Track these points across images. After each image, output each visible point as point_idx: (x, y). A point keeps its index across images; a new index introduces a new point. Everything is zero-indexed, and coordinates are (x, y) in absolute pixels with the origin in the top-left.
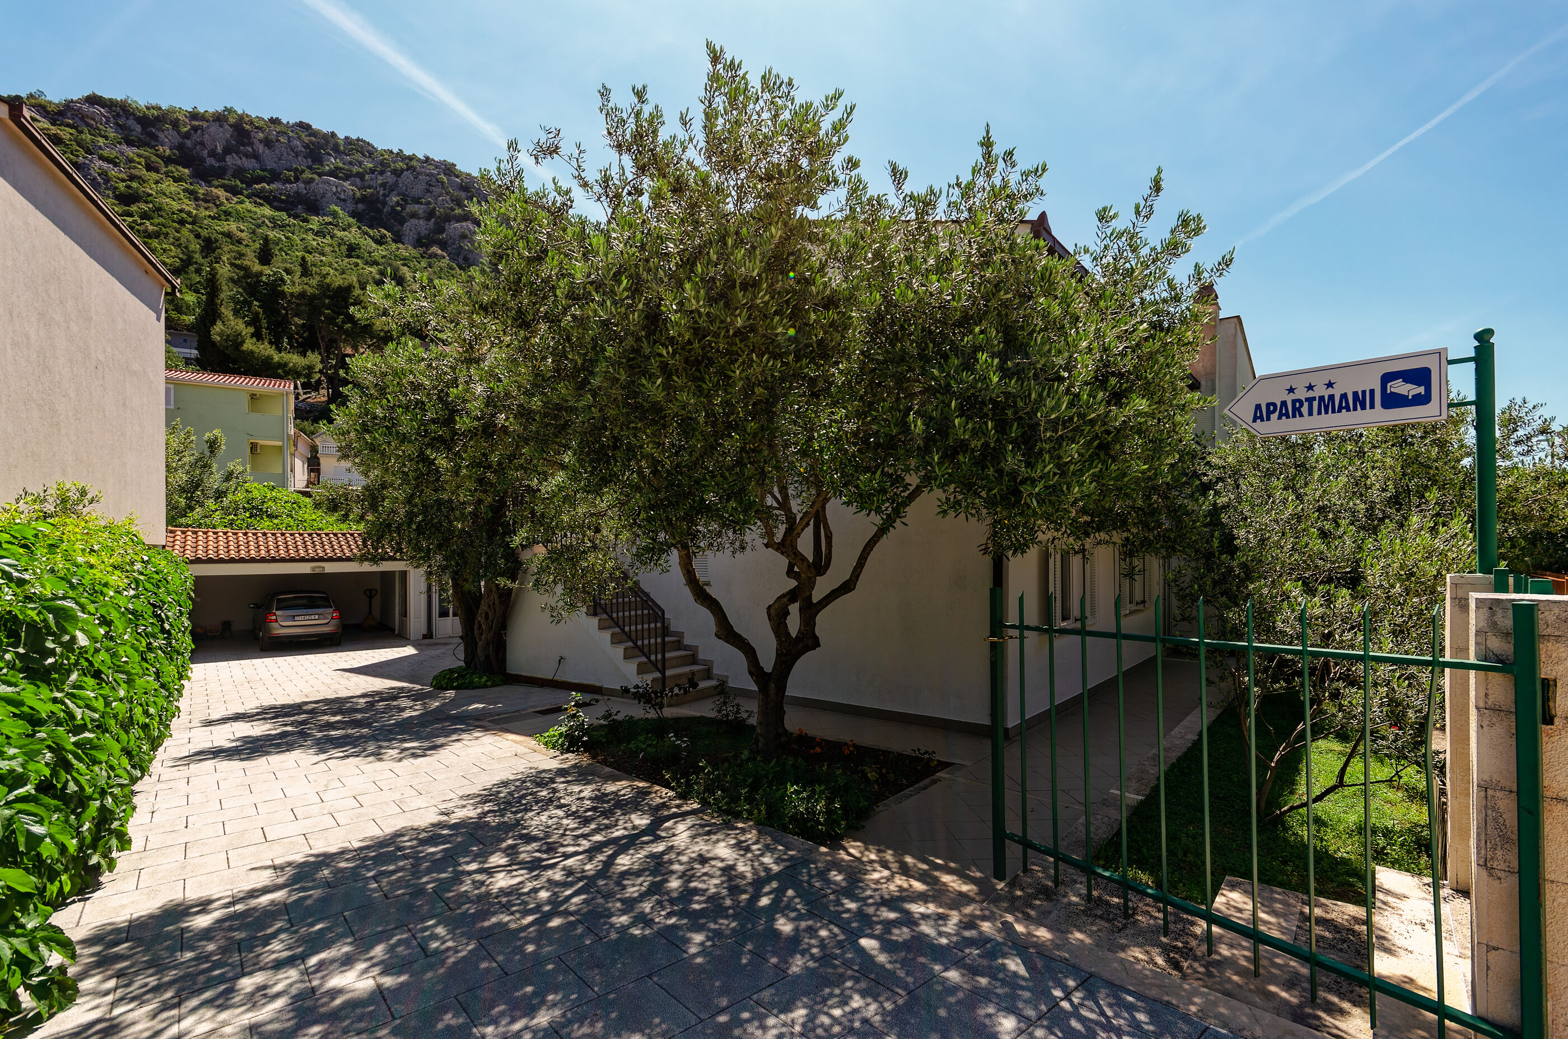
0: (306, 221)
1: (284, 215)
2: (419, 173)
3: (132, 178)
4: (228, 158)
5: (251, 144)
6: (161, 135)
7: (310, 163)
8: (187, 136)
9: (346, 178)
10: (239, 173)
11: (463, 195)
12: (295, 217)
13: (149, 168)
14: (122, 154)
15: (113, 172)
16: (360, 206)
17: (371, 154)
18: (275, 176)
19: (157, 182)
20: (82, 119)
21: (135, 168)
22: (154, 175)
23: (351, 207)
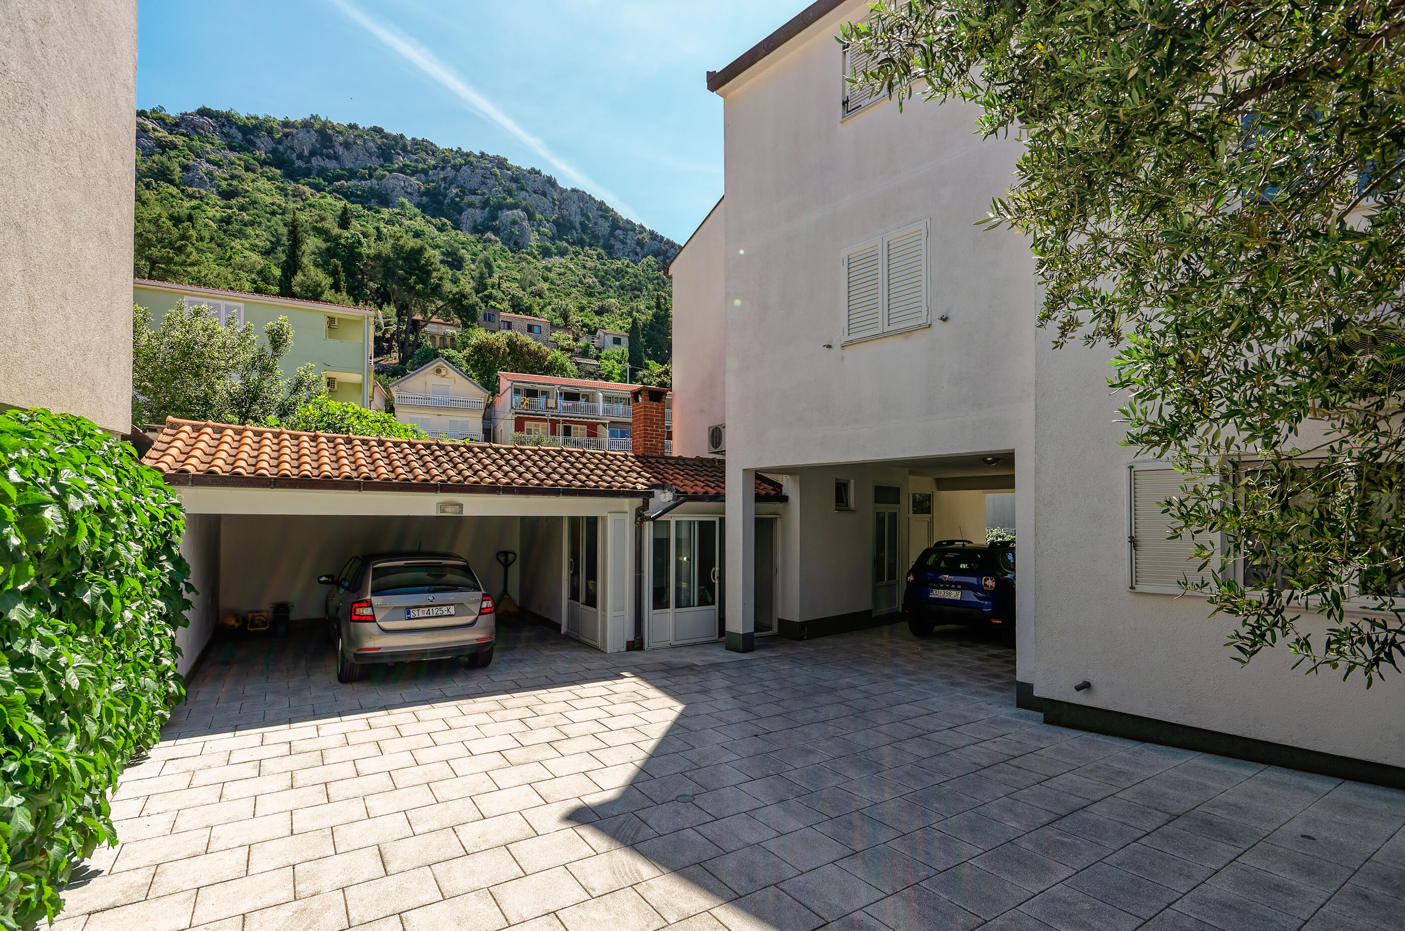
0: (378, 212)
1: (359, 207)
2: (475, 167)
3: (233, 177)
4: (313, 160)
5: (333, 147)
6: (258, 141)
7: (382, 162)
8: (279, 142)
9: (413, 174)
10: (322, 172)
11: (514, 186)
12: (370, 209)
13: (247, 169)
14: (226, 157)
15: (217, 173)
16: (425, 199)
17: (433, 152)
18: (352, 175)
19: (253, 181)
20: (194, 129)
21: (236, 168)
22: (251, 175)
23: (417, 199)
